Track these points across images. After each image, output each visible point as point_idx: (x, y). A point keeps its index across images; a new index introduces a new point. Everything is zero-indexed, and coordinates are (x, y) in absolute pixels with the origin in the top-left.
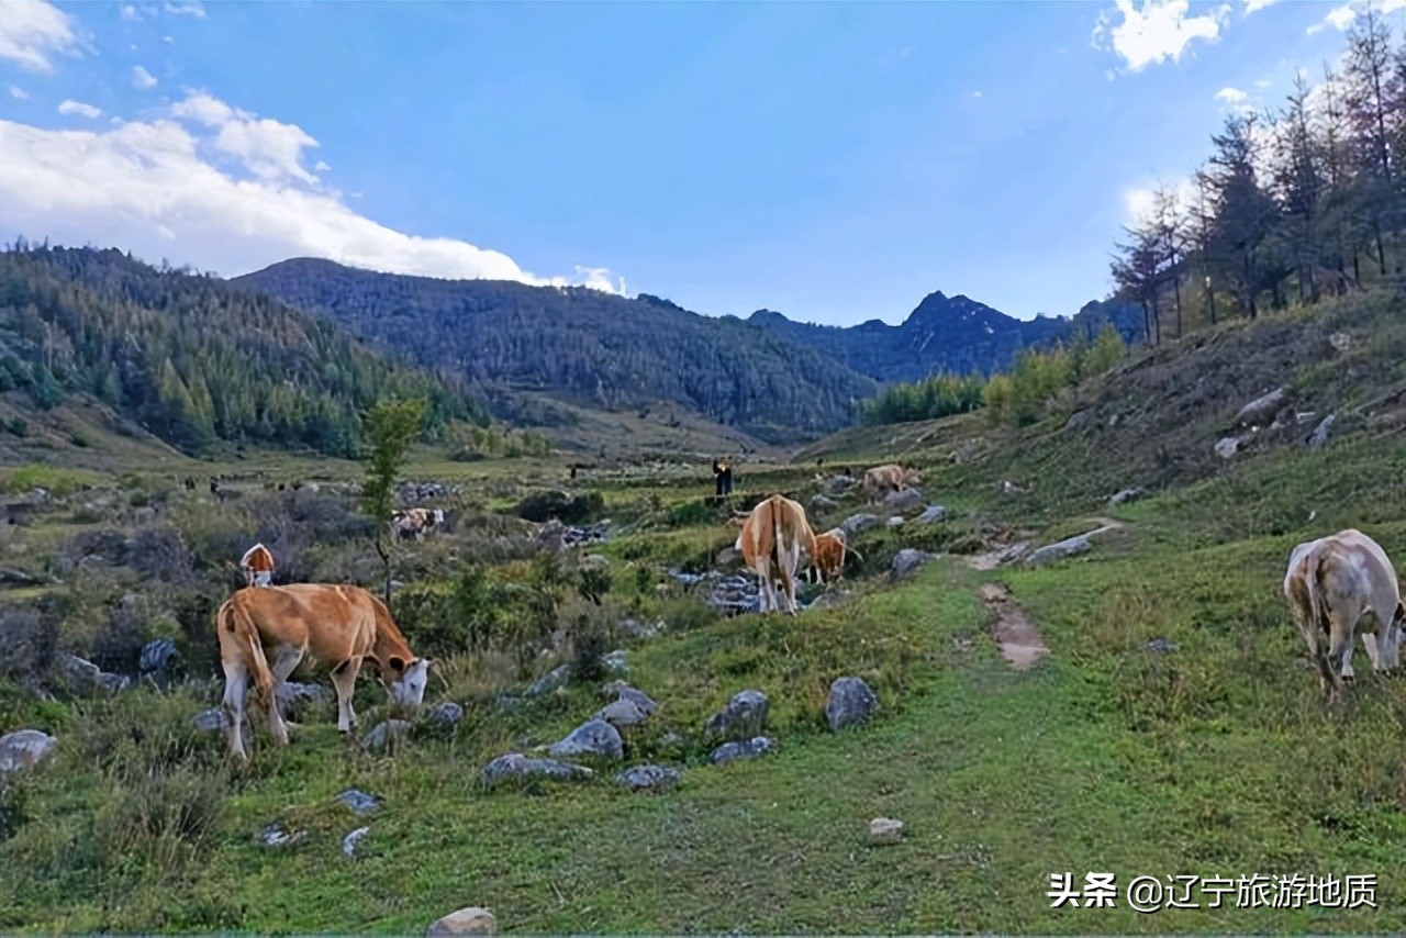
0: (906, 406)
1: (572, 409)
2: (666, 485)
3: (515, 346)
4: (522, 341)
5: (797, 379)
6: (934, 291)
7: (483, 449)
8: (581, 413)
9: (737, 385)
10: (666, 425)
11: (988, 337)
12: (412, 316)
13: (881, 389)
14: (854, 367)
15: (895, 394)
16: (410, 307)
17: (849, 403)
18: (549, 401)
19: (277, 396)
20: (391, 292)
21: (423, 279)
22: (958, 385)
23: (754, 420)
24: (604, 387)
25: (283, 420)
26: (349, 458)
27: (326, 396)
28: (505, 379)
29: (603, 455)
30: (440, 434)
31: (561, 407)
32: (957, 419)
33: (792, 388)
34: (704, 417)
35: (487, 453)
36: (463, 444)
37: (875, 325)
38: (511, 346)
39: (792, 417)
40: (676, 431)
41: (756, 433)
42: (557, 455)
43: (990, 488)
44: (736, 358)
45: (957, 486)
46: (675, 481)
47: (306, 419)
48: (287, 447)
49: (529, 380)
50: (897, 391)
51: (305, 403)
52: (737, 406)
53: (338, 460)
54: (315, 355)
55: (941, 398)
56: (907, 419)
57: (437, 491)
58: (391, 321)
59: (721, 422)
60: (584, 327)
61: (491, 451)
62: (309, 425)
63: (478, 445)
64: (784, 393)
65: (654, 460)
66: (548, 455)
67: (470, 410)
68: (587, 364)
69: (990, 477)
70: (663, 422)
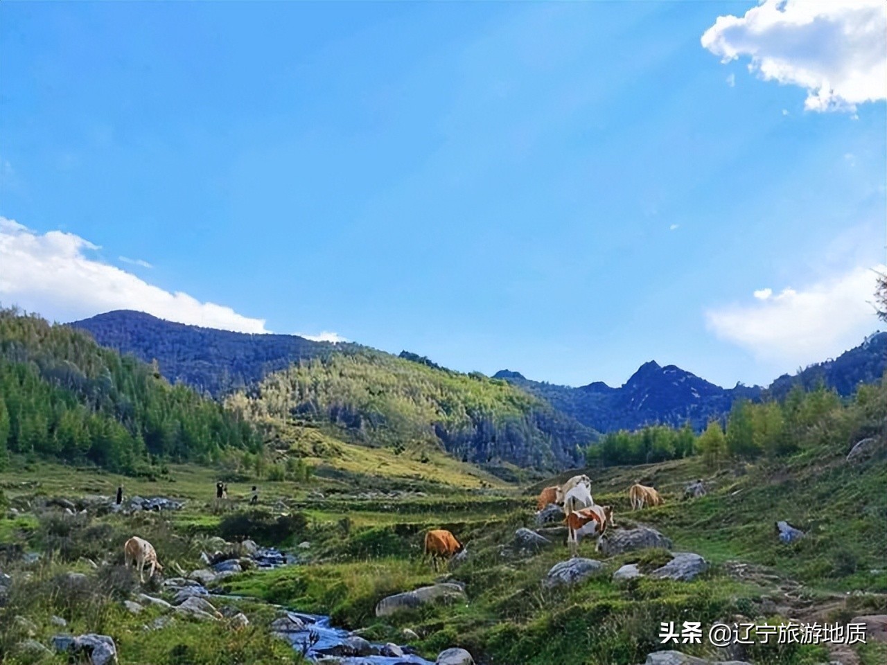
0: (624, 450)
1: (337, 443)
2: (387, 510)
3: (294, 389)
4: (300, 385)
5: (531, 427)
6: (649, 361)
7: (251, 472)
8: (345, 447)
9: (480, 428)
10: (418, 460)
11: (695, 401)
12: (211, 361)
13: (602, 438)
14: (581, 419)
15: (614, 439)
16: (208, 354)
17: (575, 449)
18: (318, 436)
19: (69, 417)
20: (194, 341)
21: (224, 331)
22: (672, 435)
23: (492, 460)
24: (367, 426)
25: (71, 439)
26: (128, 475)
27: (112, 420)
28: (282, 417)
29: (357, 483)
30: (214, 458)
31: (328, 442)
32: (672, 464)
33: (527, 436)
34: (450, 456)
35: (254, 476)
36: (235, 468)
37: (599, 386)
38: (290, 388)
39: (525, 458)
40: (423, 466)
41: (492, 471)
42: (314, 480)
43: (755, 531)
44: (480, 408)
45: (705, 525)
46: (397, 506)
47: (92, 439)
48: (72, 463)
49: (302, 417)
50: (617, 437)
51: (92, 426)
52: (479, 448)
53: (117, 476)
54: (113, 386)
55: (657, 444)
56: (625, 464)
57: (162, 505)
58: (193, 364)
59: (465, 460)
60: (353, 376)
61: (258, 475)
62: (94, 445)
63: (247, 468)
64: (520, 440)
65: (401, 489)
66: (307, 480)
67: (245, 439)
68: (354, 407)
69: (749, 515)
70: (414, 457)
